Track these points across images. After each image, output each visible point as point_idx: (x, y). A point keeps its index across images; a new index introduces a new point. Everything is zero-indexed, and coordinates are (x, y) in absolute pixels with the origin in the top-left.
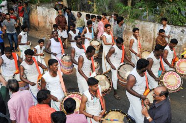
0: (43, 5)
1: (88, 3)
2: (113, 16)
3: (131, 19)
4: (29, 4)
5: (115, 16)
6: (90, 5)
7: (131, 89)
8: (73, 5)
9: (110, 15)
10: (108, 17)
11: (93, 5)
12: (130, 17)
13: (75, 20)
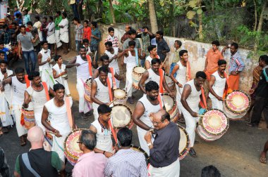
0: (120, 27)
1: (190, 24)
2: (229, 46)
3: (260, 52)
4: (99, 24)
5: (233, 47)
6: (194, 27)
7: (138, 118)
8: (165, 27)
9: (226, 45)
10: (221, 48)
11: (198, 28)
12: (258, 49)
13: (168, 50)
